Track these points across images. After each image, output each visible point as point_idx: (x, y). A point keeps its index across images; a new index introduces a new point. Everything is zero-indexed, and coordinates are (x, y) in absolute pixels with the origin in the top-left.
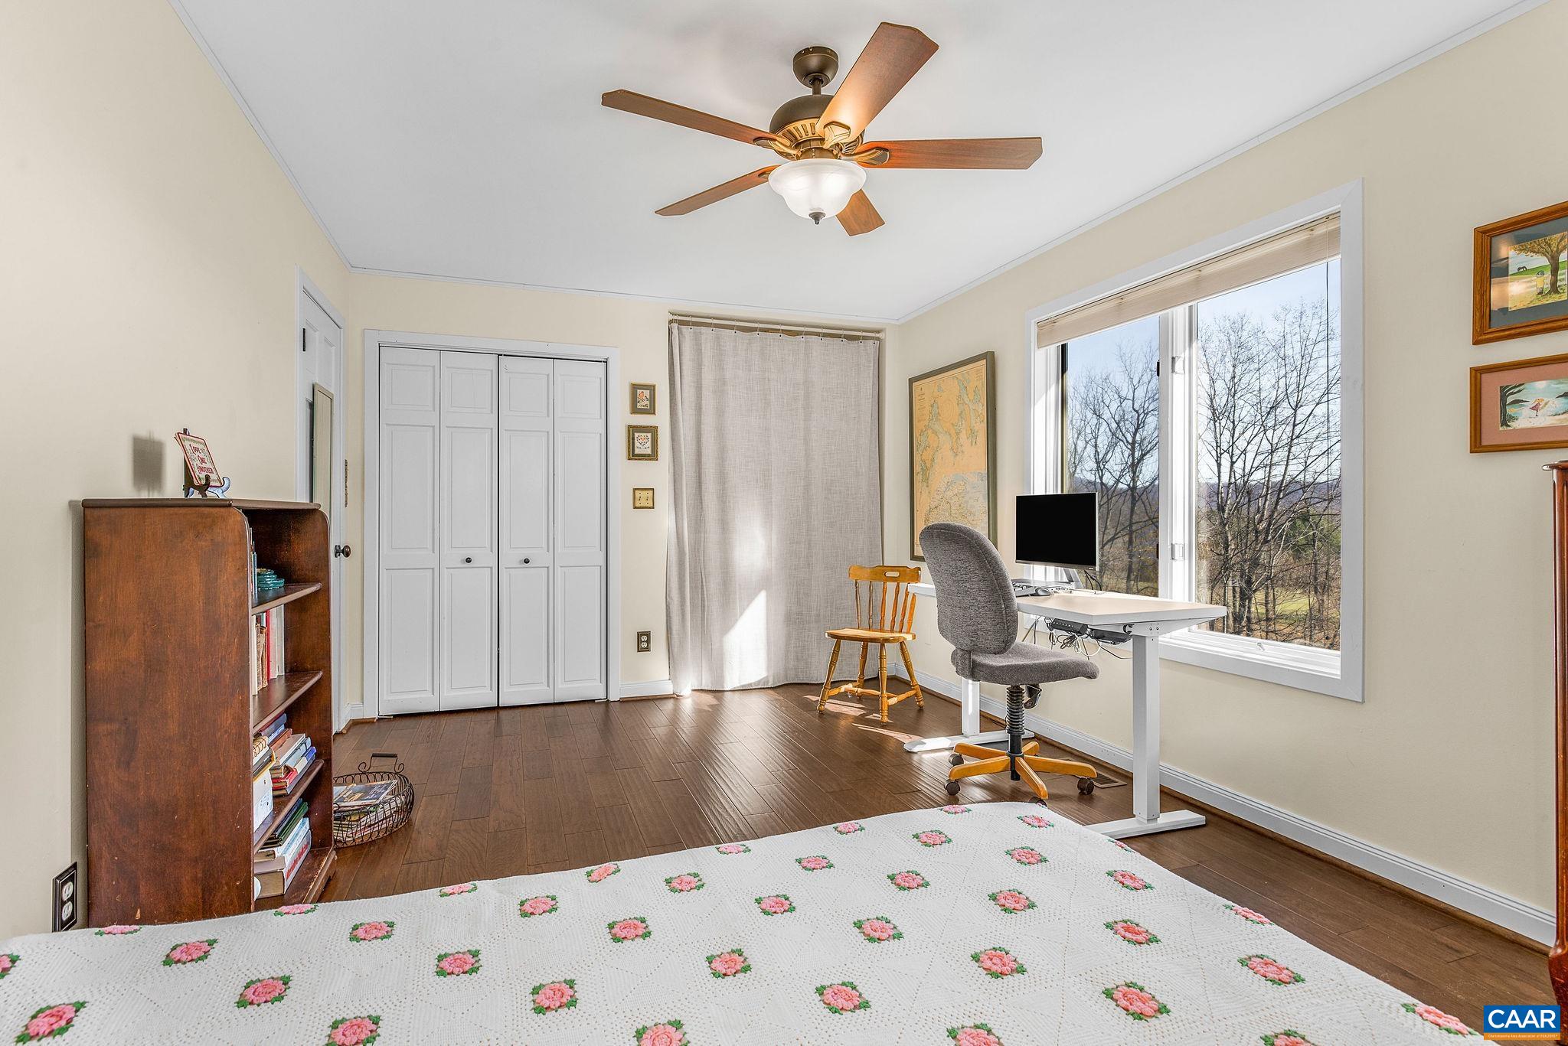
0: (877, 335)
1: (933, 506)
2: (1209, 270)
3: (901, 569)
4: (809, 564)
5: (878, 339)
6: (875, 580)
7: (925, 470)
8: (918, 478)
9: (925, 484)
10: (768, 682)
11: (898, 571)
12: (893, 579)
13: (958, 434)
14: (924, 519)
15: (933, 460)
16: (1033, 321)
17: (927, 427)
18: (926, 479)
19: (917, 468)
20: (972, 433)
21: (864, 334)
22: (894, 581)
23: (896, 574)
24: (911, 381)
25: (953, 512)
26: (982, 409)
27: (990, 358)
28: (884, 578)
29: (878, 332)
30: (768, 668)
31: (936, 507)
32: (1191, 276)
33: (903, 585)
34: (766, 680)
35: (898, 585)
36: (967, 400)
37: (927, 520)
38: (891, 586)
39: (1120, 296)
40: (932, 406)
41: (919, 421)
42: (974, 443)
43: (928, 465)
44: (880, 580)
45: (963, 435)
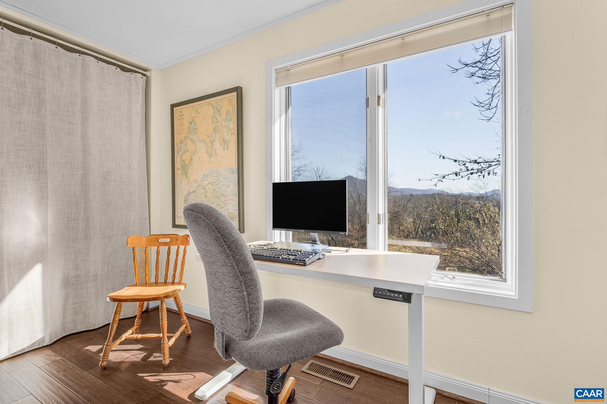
0: (144, 72)
1: (191, 190)
2: (409, 39)
3: (172, 236)
4: (86, 236)
5: (144, 75)
6: (150, 245)
7: (184, 167)
8: (178, 172)
9: (184, 176)
10: (44, 341)
11: (169, 238)
12: (165, 244)
13: (212, 142)
14: (183, 200)
15: (191, 160)
16: (273, 68)
17: (186, 138)
18: (185, 173)
19: (178, 165)
20: (225, 142)
21: (134, 69)
22: (166, 245)
23: (168, 240)
24: (173, 106)
25: (208, 194)
26: (233, 125)
27: (238, 90)
28: (158, 244)
29: (145, 70)
30: (45, 329)
31: (194, 192)
32: (398, 42)
33: (174, 249)
34: (43, 339)
35: (169, 249)
36: (219, 119)
37: (186, 200)
38: (164, 250)
39: (341, 54)
40: (191, 123)
41: (179, 134)
42: (226, 149)
43: (187, 162)
44: (154, 245)
45: (217, 144)
